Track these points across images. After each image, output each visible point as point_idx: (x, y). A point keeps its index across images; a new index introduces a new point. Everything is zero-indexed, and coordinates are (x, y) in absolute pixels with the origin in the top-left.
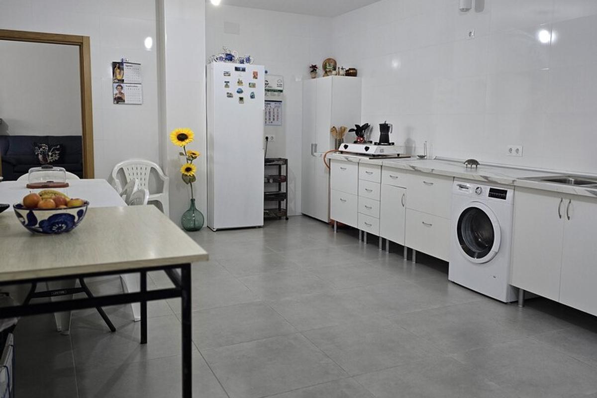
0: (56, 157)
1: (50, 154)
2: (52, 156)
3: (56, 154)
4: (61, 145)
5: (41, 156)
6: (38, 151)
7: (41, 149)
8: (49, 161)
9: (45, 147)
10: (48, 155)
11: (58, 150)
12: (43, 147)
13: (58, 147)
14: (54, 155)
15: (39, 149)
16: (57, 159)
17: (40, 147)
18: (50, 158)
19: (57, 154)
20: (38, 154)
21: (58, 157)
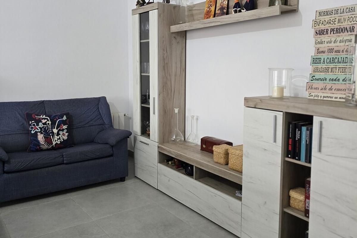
0: (63, 134)
1: (55, 131)
2: (58, 134)
3: (63, 130)
4: (67, 115)
5: (42, 135)
6: (36, 129)
7: (41, 125)
8: (54, 143)
9: (45, 120)
10: (53, 133)
11: (64, 123)
12: (44, 121)
13: (65, 118)
14: (61, 133)
15: (38, 125)
16: (65, 138)
17: (38, 121)
18: (56, 138)
19: (65, 131)
20: (36, 132)
21: (67, 134)
